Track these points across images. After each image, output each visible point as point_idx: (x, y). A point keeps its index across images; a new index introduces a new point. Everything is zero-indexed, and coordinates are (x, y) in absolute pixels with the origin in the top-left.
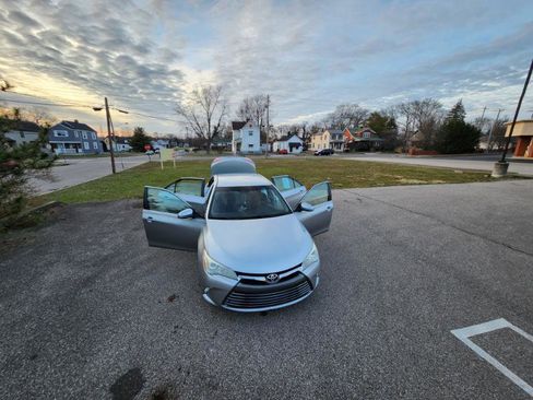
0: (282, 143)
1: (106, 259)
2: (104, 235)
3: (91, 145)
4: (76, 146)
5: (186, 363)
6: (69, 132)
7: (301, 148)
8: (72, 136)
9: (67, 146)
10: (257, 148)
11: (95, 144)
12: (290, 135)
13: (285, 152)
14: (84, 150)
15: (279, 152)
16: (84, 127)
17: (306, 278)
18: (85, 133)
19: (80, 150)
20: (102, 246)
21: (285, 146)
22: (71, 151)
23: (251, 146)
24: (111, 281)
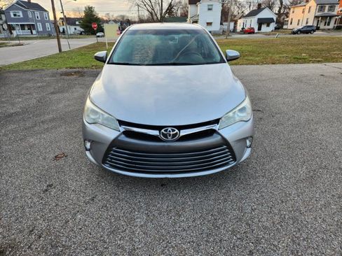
0: (249, 20)
1: (11, 115)
2: (19, 96)
3: (44, 27)
4: (31, 27)
5: (42, 225)
6: (24, 12)
7: (273, 26)
8: (26, 18)
9: (23, 27)
10: (216, 27)
11: (48, 25)
12: (260, 8)
13: (251, 32)
14: (38, 32)
15: (244, 31)
16: (37, 7)
17: (225, 142)
18: (37, 13)
19: (34, 32)
20: (13, 104)
21: (252, 23)
22: (27, 32)
23: (209, 24)
24: (5, 135)
